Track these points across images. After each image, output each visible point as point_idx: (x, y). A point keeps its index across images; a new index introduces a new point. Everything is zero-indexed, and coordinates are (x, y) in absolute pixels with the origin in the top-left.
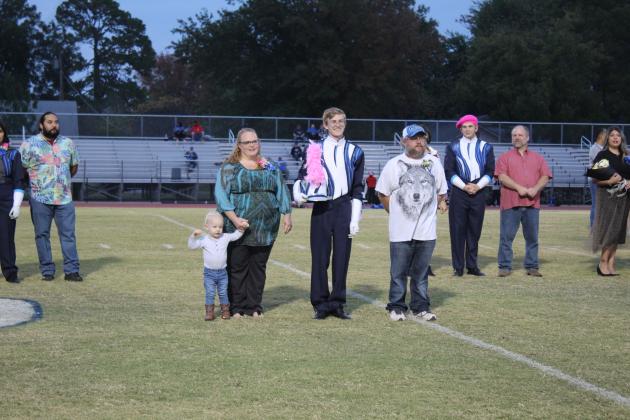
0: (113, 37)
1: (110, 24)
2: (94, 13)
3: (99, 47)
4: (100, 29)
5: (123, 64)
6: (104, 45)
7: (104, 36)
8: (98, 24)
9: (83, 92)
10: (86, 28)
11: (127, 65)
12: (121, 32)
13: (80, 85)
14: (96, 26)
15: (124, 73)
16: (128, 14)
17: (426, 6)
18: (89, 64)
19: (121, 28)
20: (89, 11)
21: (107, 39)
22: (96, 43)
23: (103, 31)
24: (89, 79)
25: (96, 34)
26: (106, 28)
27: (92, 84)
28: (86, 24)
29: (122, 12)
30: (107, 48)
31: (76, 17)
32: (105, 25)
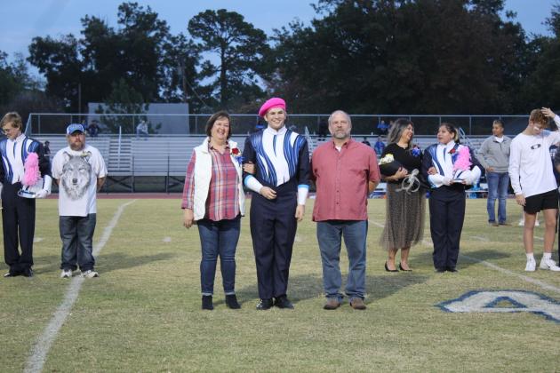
0: (238, 46)
1: (234, 35)
2: (222, 25)
3: (225, 55)
4: (227, 40)
5: (246, 69)
6: (229, 53)
7: (230, 45)
8: (225, 35)
9: (212, 95)
10: (214, 39)
11: (250, 70)
12: (245, 41)
13: (209, 89)
14: (224, 36)
15: (248, 78)
16: (251, 26)
17: (514, 12)
18: (217, 71)
19: (245, 37)
20: (217, 23)
21: (232, 48)
22: (223, 51)
23: (229, 40)
24: (216, 84)
25: (223, 44)
26: (232, 38)
27: (220, 88)
28: (214, 35)
29: (246, 23)
30: (232, 56)
31: (206, 29)
32: (231, 35)
